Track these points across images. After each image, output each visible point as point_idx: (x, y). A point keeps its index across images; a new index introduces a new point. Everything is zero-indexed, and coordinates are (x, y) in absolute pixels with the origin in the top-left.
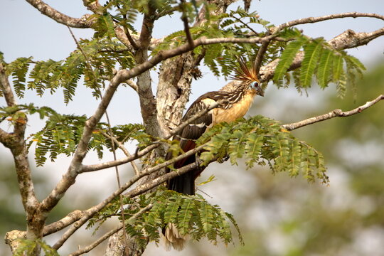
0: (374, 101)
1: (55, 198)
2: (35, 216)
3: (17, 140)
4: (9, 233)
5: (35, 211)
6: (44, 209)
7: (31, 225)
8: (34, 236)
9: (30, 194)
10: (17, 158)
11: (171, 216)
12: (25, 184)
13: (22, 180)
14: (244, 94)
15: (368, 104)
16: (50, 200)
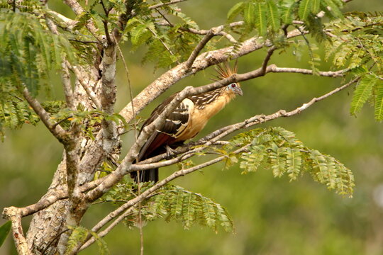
0: (310, 103)
1: (102, 192)
2: (79, 205)
3: (72, 138)
4: (7, 209)
5: (80, 201)
6: (89, 200)
7: (74, 213)
8: (75, 223)
9: (76, 186)
10: (70, 153)
11: (177, 209)
12: (73, 176)
13: (71, 173)
14: (219, 95)
15: (305, 106)
16: (96, 192)
